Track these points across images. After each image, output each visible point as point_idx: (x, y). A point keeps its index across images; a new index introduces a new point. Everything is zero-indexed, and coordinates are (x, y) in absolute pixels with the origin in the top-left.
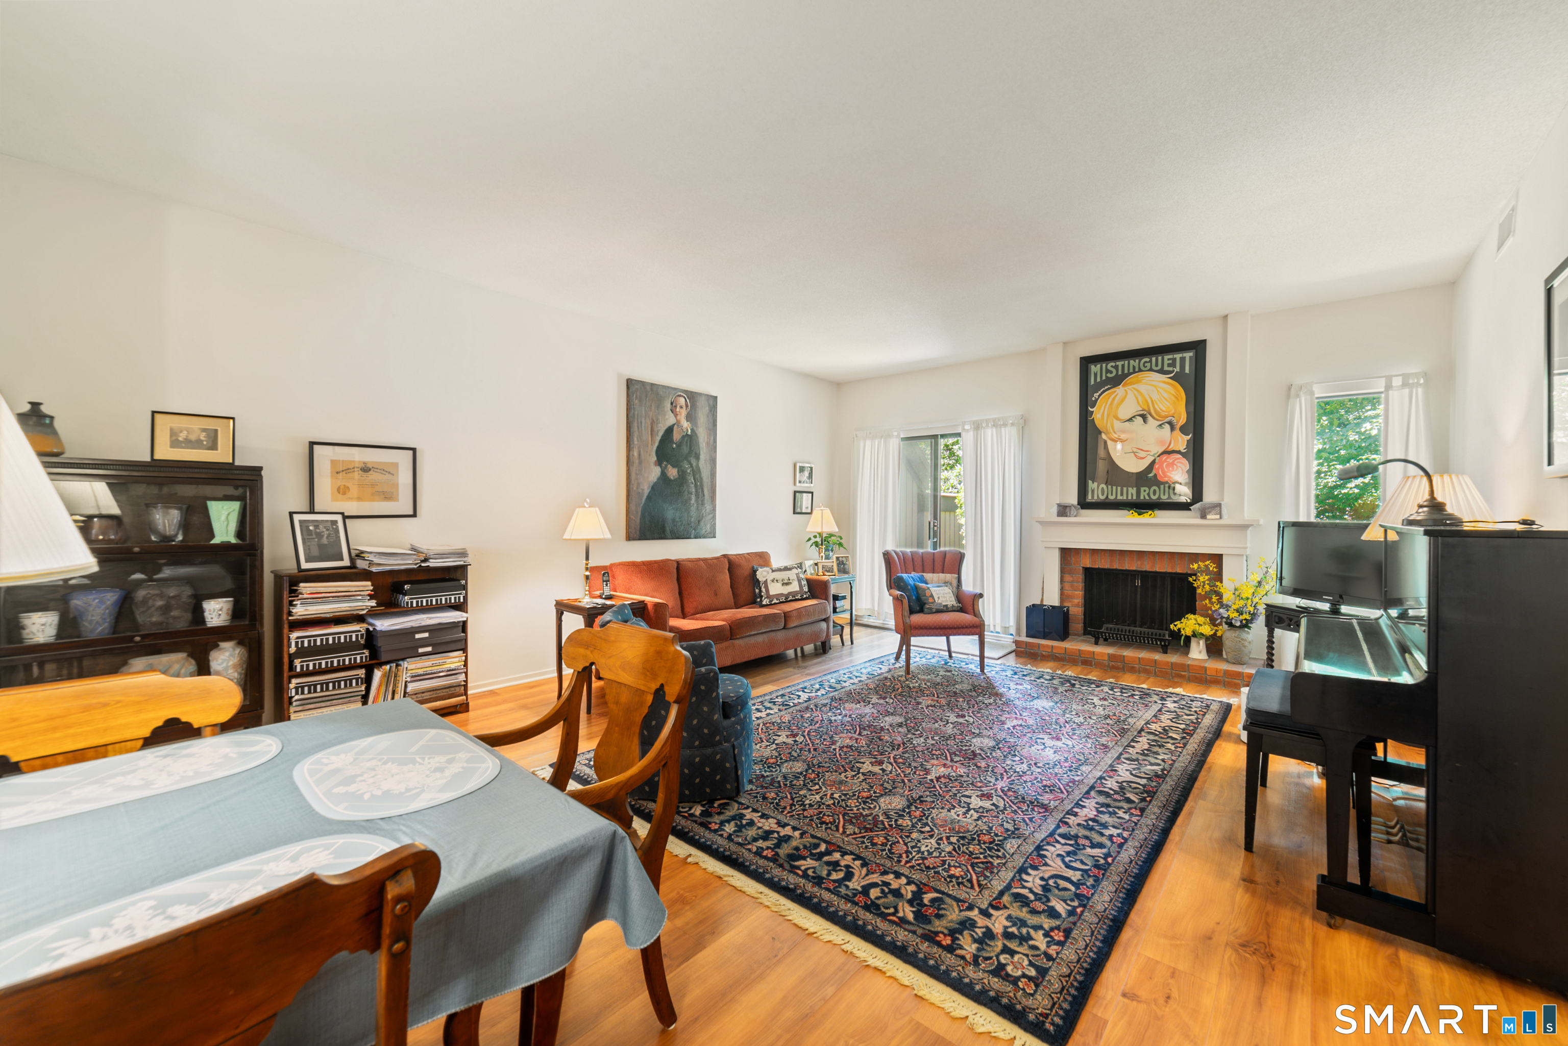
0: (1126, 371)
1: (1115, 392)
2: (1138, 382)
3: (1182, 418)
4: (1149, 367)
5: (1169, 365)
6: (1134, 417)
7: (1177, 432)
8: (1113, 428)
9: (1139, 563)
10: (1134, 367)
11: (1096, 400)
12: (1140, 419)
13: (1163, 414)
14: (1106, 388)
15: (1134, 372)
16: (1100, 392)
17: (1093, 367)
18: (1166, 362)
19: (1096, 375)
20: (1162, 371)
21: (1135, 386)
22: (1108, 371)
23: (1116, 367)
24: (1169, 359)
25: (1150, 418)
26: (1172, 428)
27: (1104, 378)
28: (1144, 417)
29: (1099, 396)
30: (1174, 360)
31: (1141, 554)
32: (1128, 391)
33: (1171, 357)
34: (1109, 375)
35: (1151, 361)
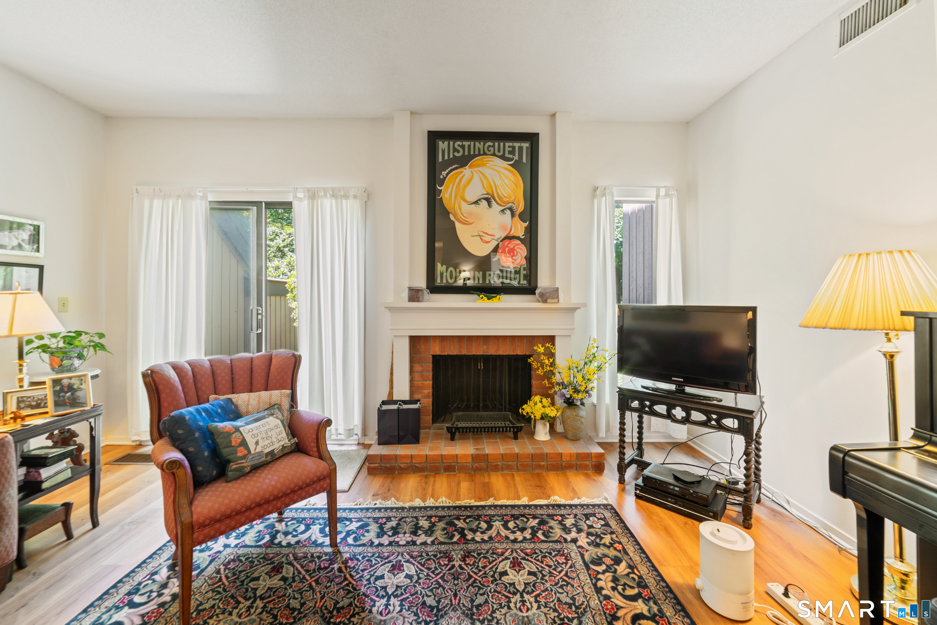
0: (472, 153)
1: (462, 172)
2: (483, 165)
3: (520, 207)
4: (492, 152)
5: (510, 152)
6: (480, 200)
7: (517, 218)
8: (460, 209)
9: (485, 347)
10: (479, 149)
11: (445, 178)
12: (484, 203)
13: (505, 199)
14: (454, 167)
15: (479, 155)
16: (447, 171)
17: (440, 143)
18: (507, 149)
19: (443, 152)
20: (503, 158)
21: (480, 169)
22: (455, 150)
23: (463, 147)
24: (509, 147)
25: (494, 203)
26: (513, 215)
27: (451, 156)
28: (488, 200)
29: (447, 174)
30: (514, 148)
31: (486, 338)
32: (475, 173)
33: (511, 144)
34: (456, 154)
35: (494, 146)
